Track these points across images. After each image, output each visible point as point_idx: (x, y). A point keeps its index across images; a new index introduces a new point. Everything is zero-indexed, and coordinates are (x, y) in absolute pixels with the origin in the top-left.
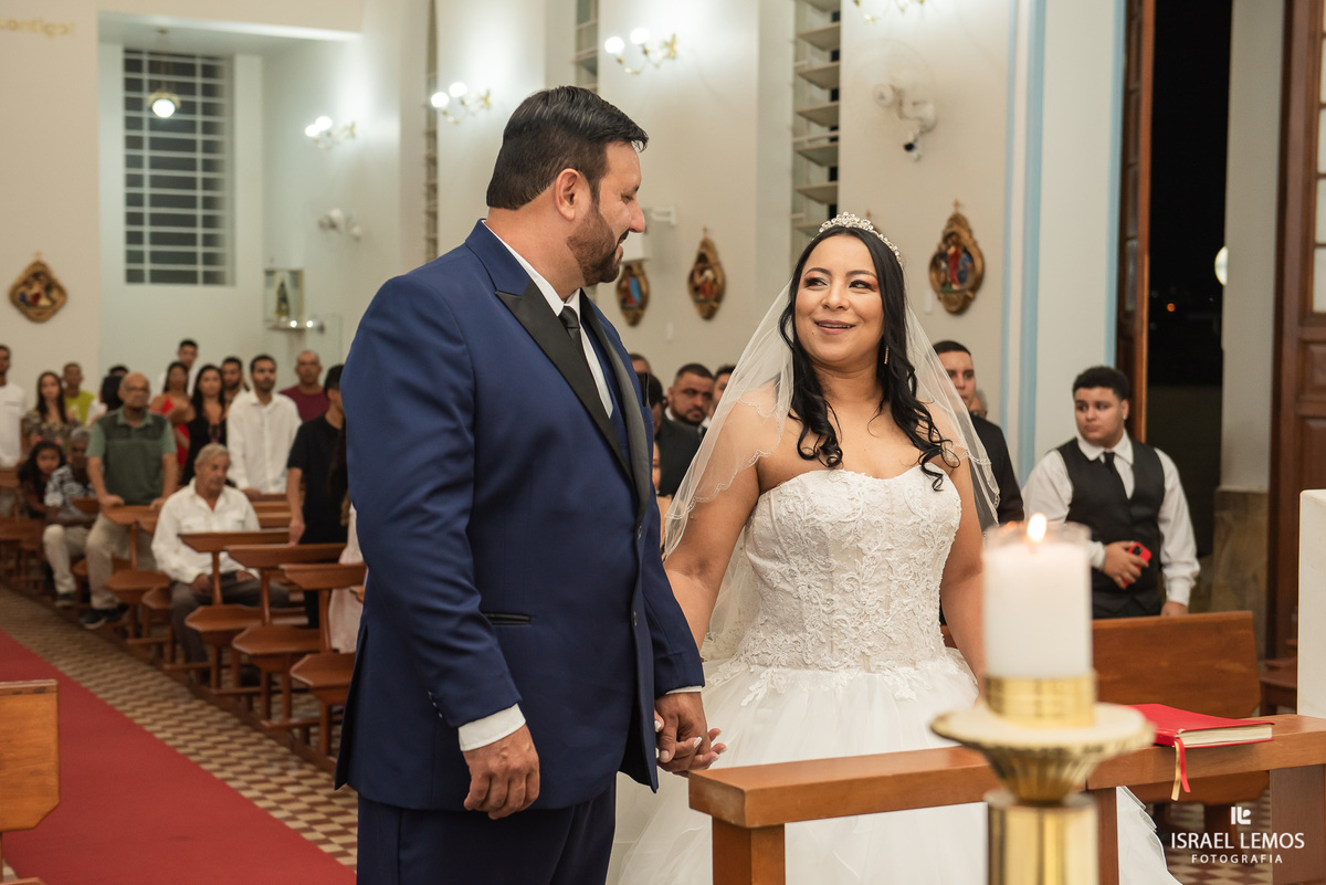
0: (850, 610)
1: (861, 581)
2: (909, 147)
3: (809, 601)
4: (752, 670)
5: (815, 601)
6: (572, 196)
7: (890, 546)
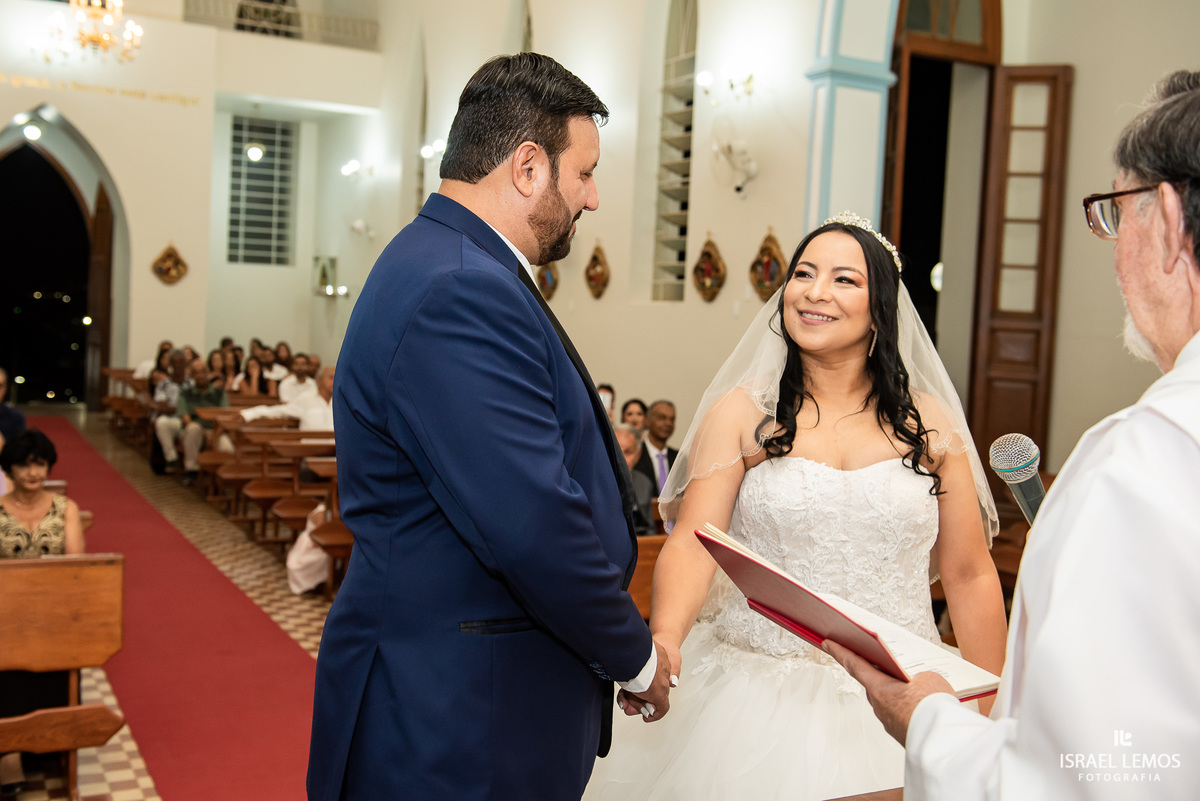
2: (739, 189)
6: (530, 169)
7: (844, 538)
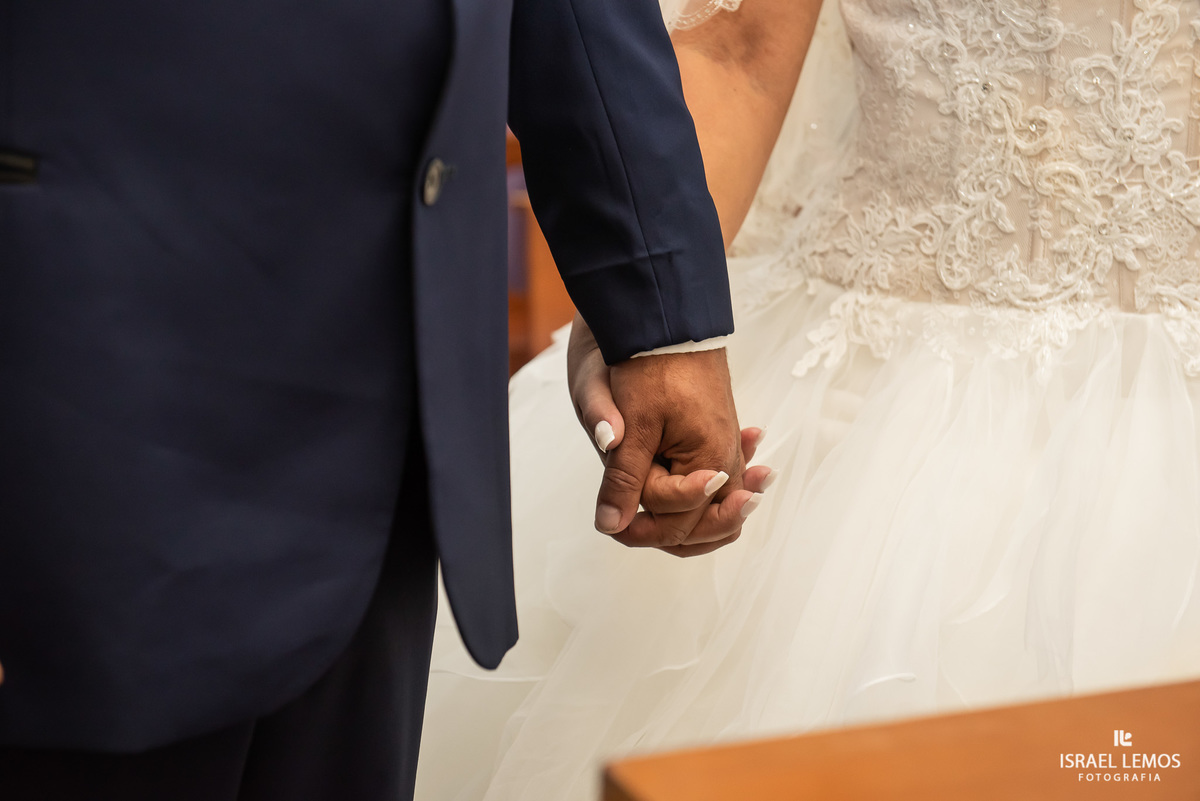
0: (1089, 150)
1: (1122, 77)
3: (982, 123)
4: (811, 291)
5: (996, 124)
